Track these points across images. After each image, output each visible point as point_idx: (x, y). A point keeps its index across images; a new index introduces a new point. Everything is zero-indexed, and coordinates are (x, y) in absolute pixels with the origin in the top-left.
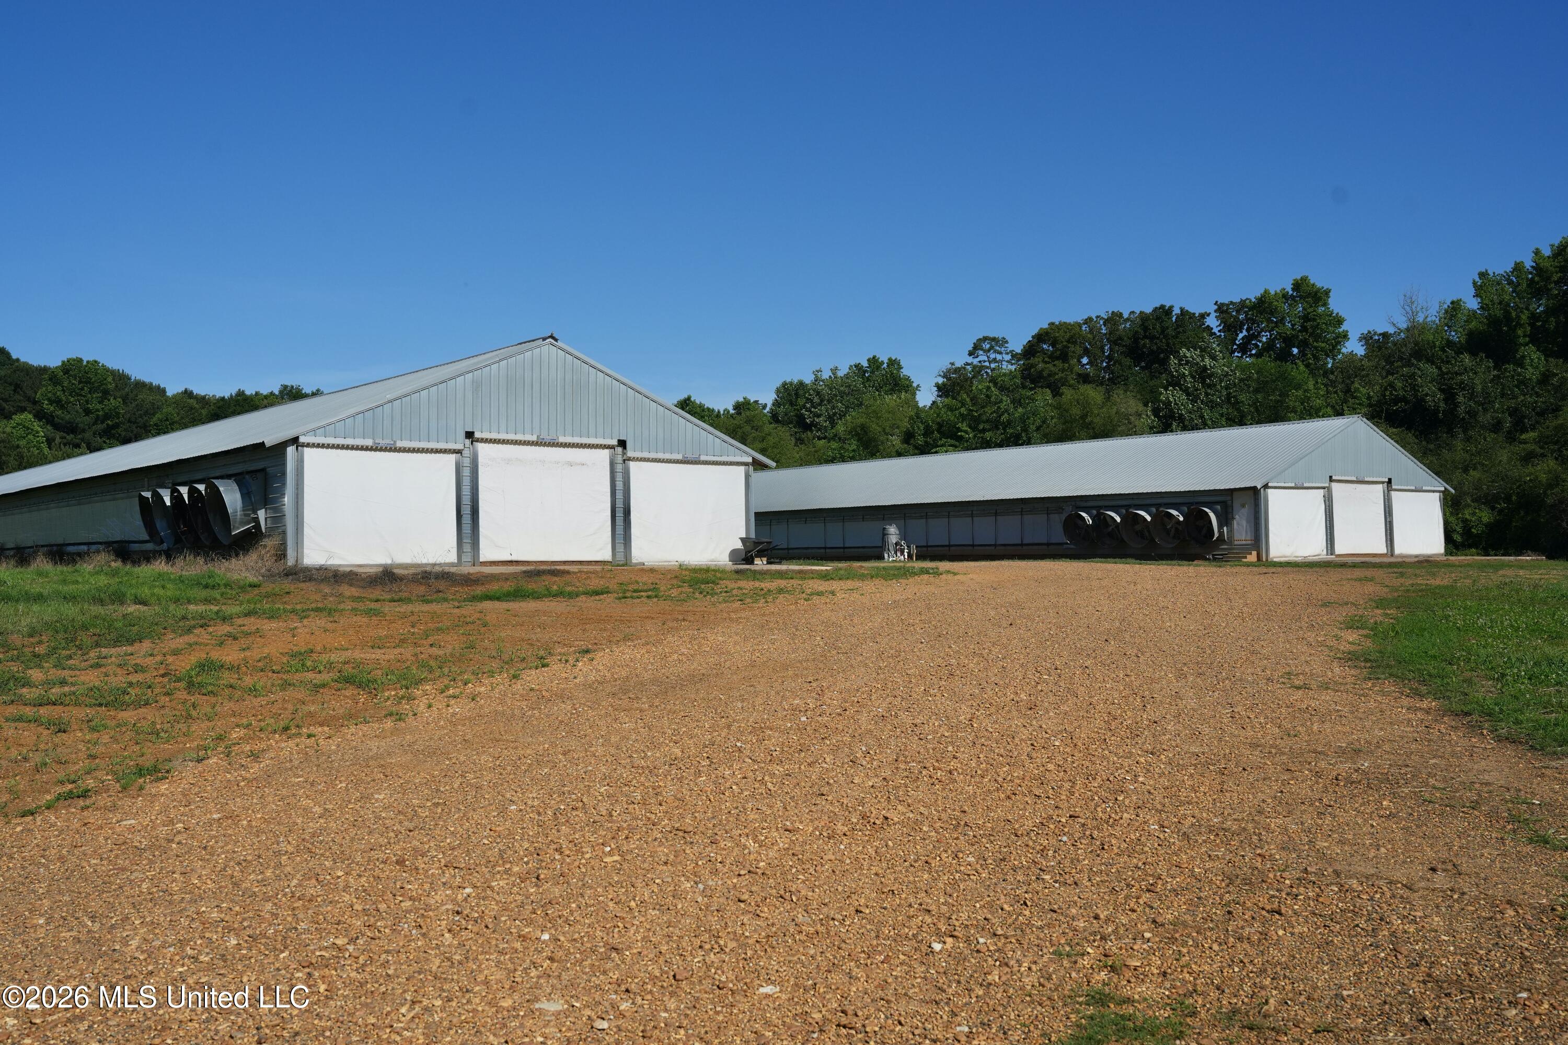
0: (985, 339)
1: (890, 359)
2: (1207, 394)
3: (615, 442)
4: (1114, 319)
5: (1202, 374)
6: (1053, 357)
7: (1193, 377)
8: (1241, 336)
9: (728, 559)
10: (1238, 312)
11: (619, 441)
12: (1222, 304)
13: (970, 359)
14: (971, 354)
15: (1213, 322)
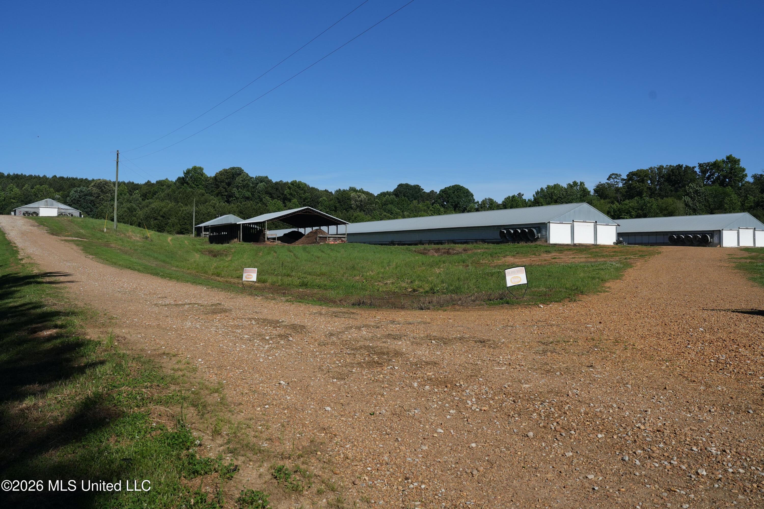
0: (613, 174)
1: (581, 182)
2: (698, 198)
4: (660, 168)
5: (696, 192)
6: (638, 181)
7: (693, 193)
8: (707, 175)
10: (707, 167)
12: (701, 164)
13: (607, 181)
14: (608, 179)
15: (697, 170)
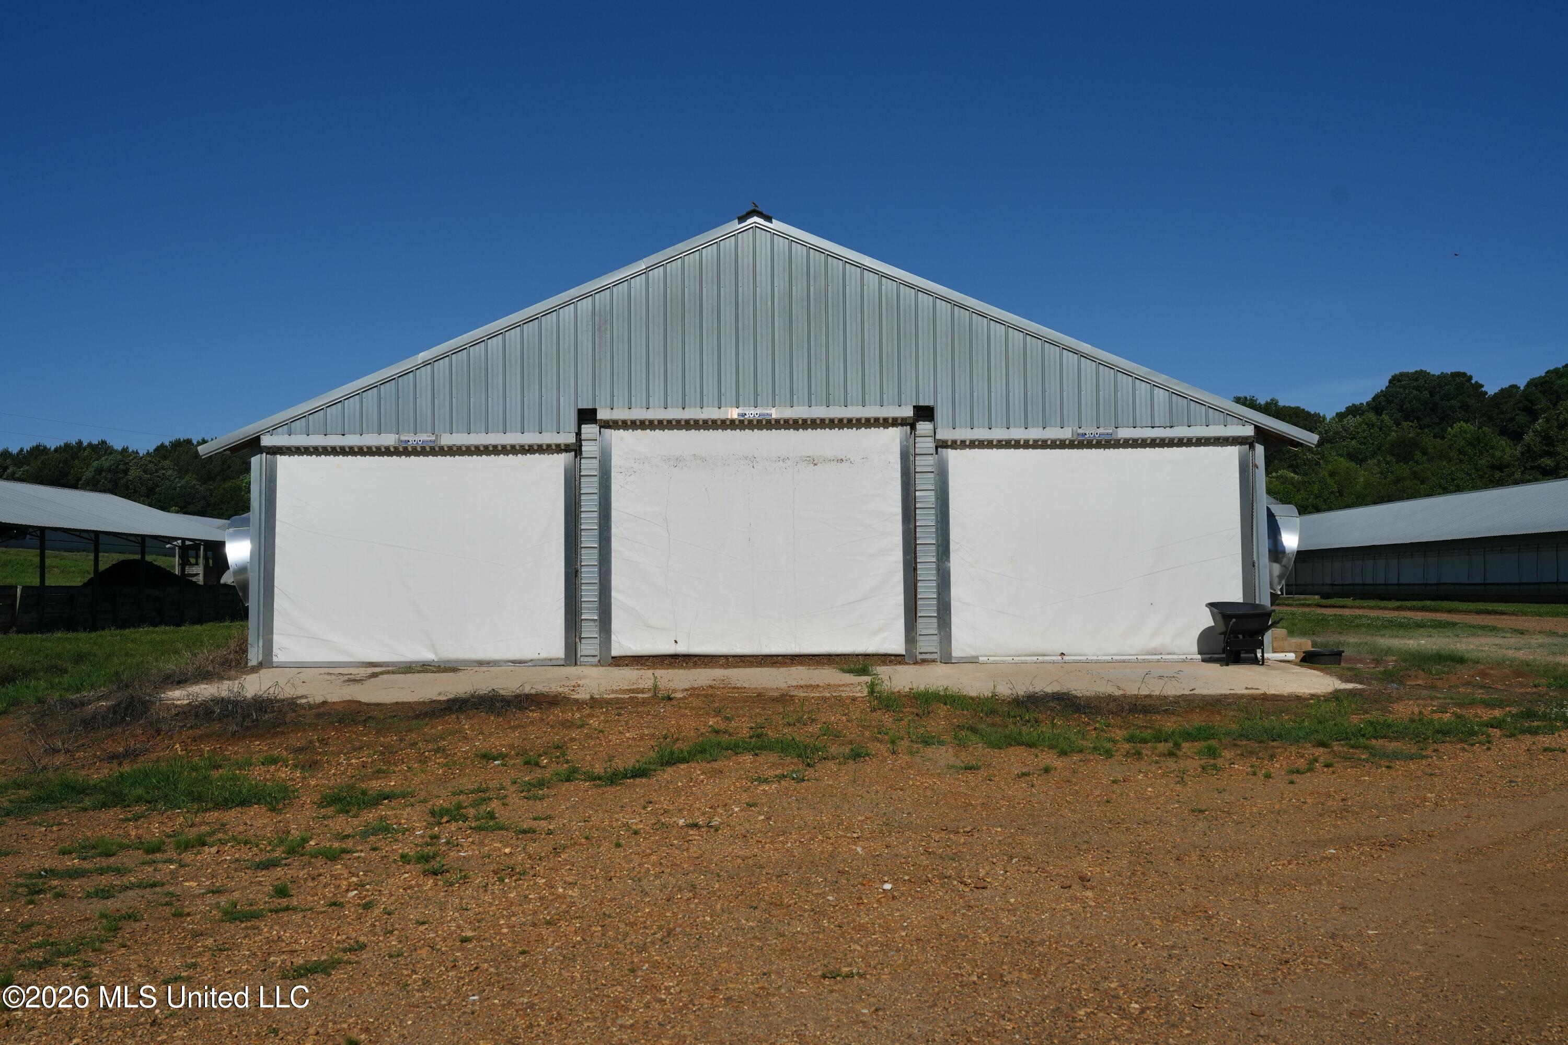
3: (908, 412)
9: (1195, 648)
11: (917, 408)
